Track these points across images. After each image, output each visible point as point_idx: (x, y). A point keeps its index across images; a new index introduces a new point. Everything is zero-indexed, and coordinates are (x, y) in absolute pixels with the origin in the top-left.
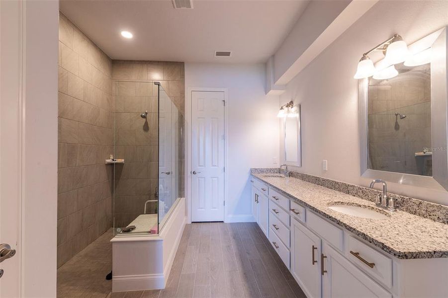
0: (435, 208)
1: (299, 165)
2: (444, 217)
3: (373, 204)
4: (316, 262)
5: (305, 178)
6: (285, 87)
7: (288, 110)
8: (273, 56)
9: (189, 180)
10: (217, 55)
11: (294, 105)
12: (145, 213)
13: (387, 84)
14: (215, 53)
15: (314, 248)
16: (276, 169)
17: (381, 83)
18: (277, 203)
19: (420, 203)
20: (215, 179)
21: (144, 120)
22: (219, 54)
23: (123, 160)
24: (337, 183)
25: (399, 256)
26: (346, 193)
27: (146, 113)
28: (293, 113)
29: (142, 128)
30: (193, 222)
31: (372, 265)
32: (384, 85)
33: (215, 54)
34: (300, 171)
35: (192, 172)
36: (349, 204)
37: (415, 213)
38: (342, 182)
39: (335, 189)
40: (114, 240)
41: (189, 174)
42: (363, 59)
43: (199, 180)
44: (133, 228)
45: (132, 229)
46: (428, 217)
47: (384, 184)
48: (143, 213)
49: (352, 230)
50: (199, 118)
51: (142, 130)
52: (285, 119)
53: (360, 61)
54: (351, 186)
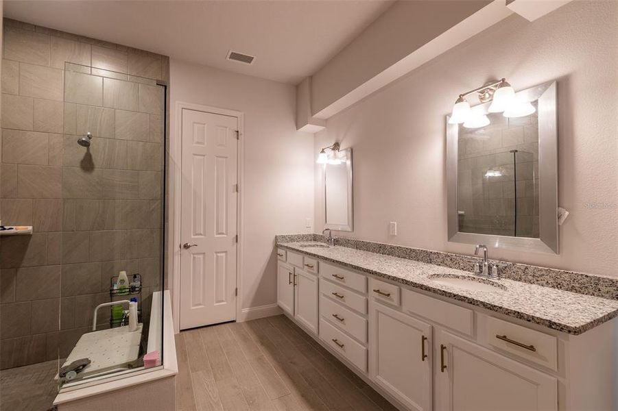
0: (544, 272)
1: (349, 229)
2: (552, 281)
3: (471, 274)
4: (426, 356)
5: (359, 246)
6: (325, 122)
7: (335, 154)
8: (311, 77)
9: (177, 258)
10: (230, 58)
11: (341, 147)
12: (94, 329)
13: (484, 135)
14: (230, 54)
15: (424, 338)
16: (310, 235)
17: (476, 132)
18: (343, 283)
19: (527, 268)
20: (222, 254)
21: (84, 149)
22: (235, 56)
23: (30, 228)
24: (414, 251)
25: (575, 332)
26: (428, 262)
27: (89, 137)
28: (341, 159)
29: (79, 165)
30: (181, 331)
31: (532, 348)
32: (481, 134)
33: (229, 56)
34: (352, 237)
35: (182, 246)
36: (444, 276)
37: (520, 280)
38: (421, 249)
39: (410, 258)
40: (59, 399)
41: (177, 248)
42: (460, 100)
43: (194, 258)
44: (84, 364)
45: (84, 366)
46: (536, 282)
47: (485, 249)
48: (91, 330)
49: (496, 309)
50: (194, 155)
51: (78, 169)
52: (325, 167)
53: (456, 103)
54: (435, 253)
